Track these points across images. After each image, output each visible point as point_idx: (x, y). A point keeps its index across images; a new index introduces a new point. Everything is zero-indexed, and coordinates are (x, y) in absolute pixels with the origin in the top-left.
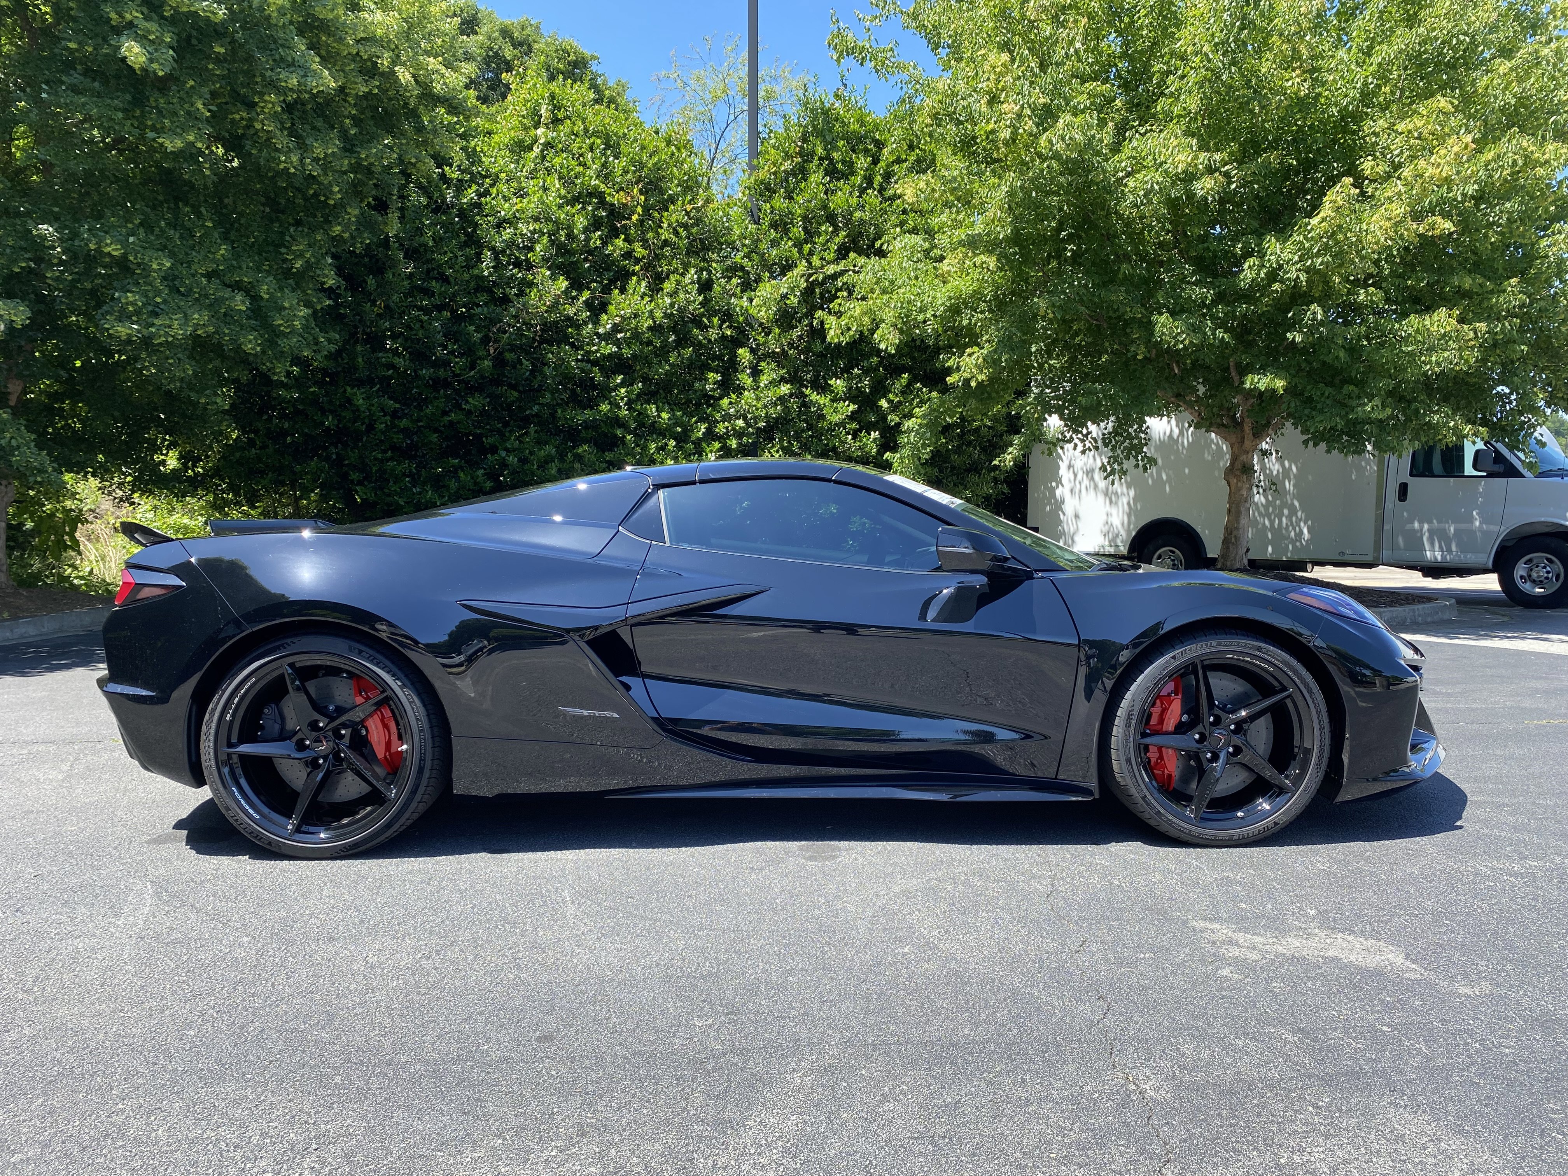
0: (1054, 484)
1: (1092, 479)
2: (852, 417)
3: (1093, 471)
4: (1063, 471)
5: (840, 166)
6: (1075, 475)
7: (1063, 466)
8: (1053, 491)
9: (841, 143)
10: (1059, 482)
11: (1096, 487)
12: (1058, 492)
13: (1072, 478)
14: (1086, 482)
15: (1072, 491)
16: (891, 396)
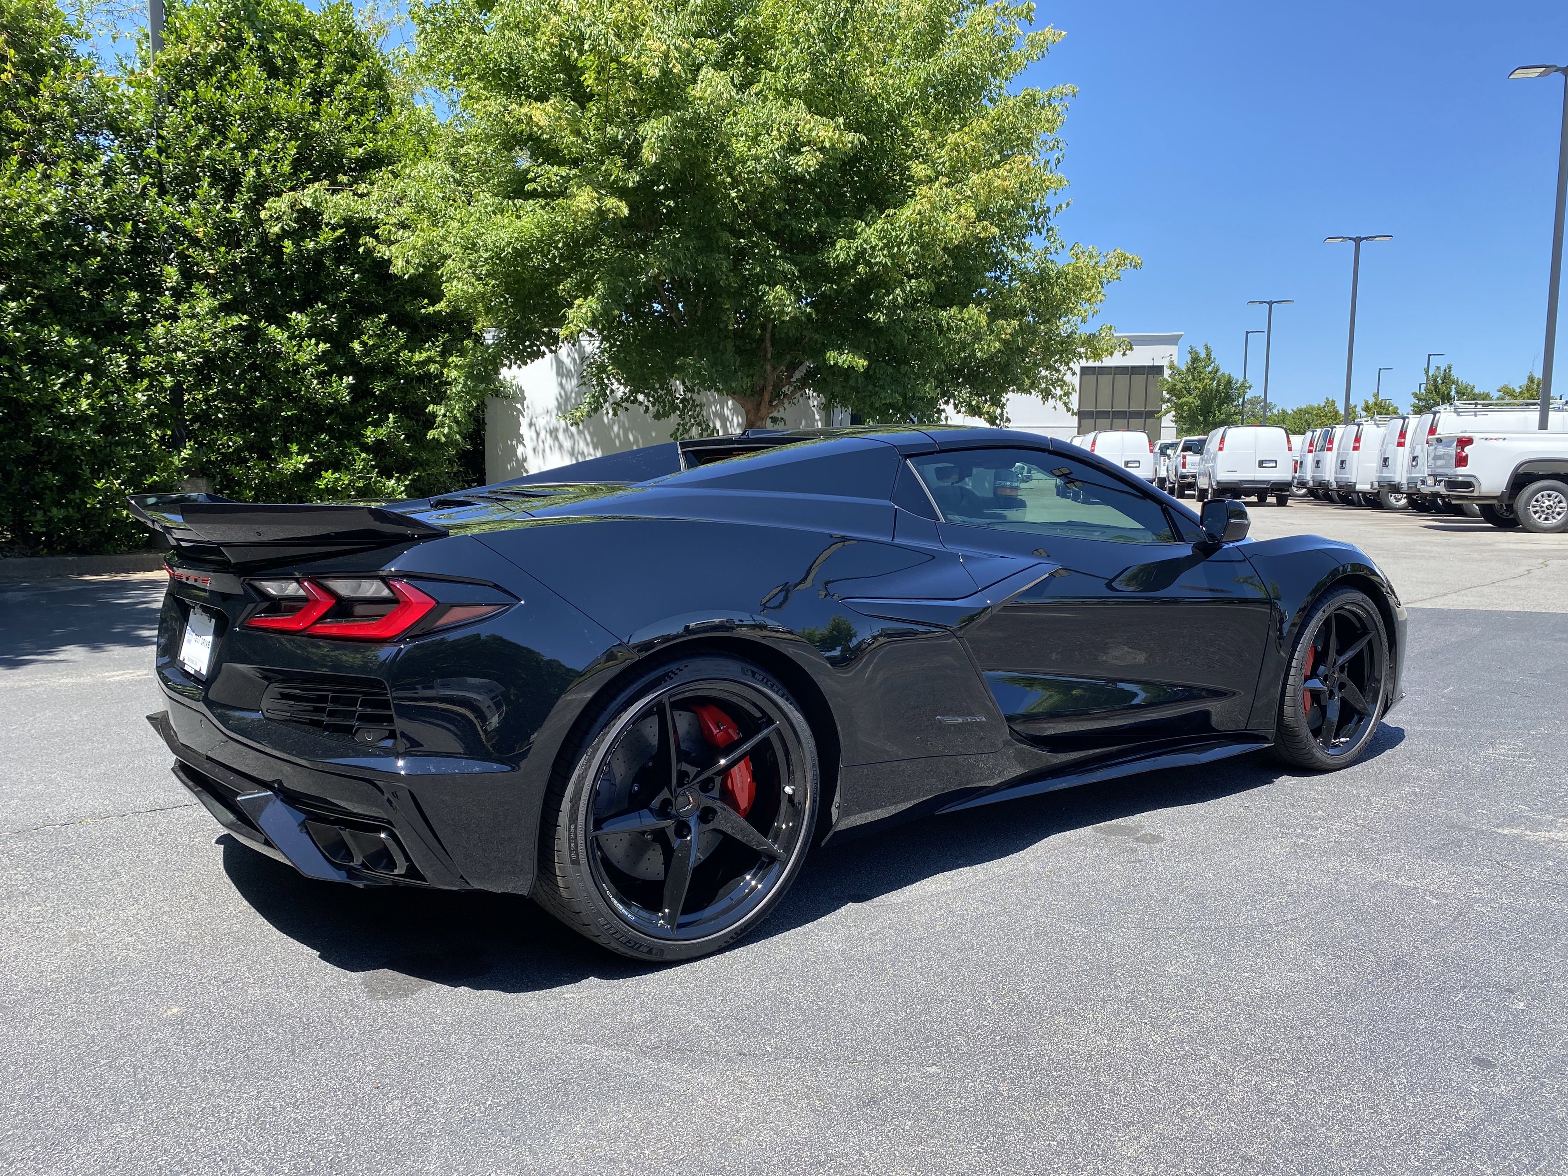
0: (514, 442)
1: (556, 438)
2: (319, 359)
3: (556, 430)
4: (524, 430)
5: (279, 62)
6: (538, 434)
7: (524, 422)
8: (514, 450)
9: (278, 35)
10: (520, 439)
11: (561, 447)
12: (520, 450)
13: (534, 436)
14: (549, 441)
15: (534, 450)
16: (365, 338)
